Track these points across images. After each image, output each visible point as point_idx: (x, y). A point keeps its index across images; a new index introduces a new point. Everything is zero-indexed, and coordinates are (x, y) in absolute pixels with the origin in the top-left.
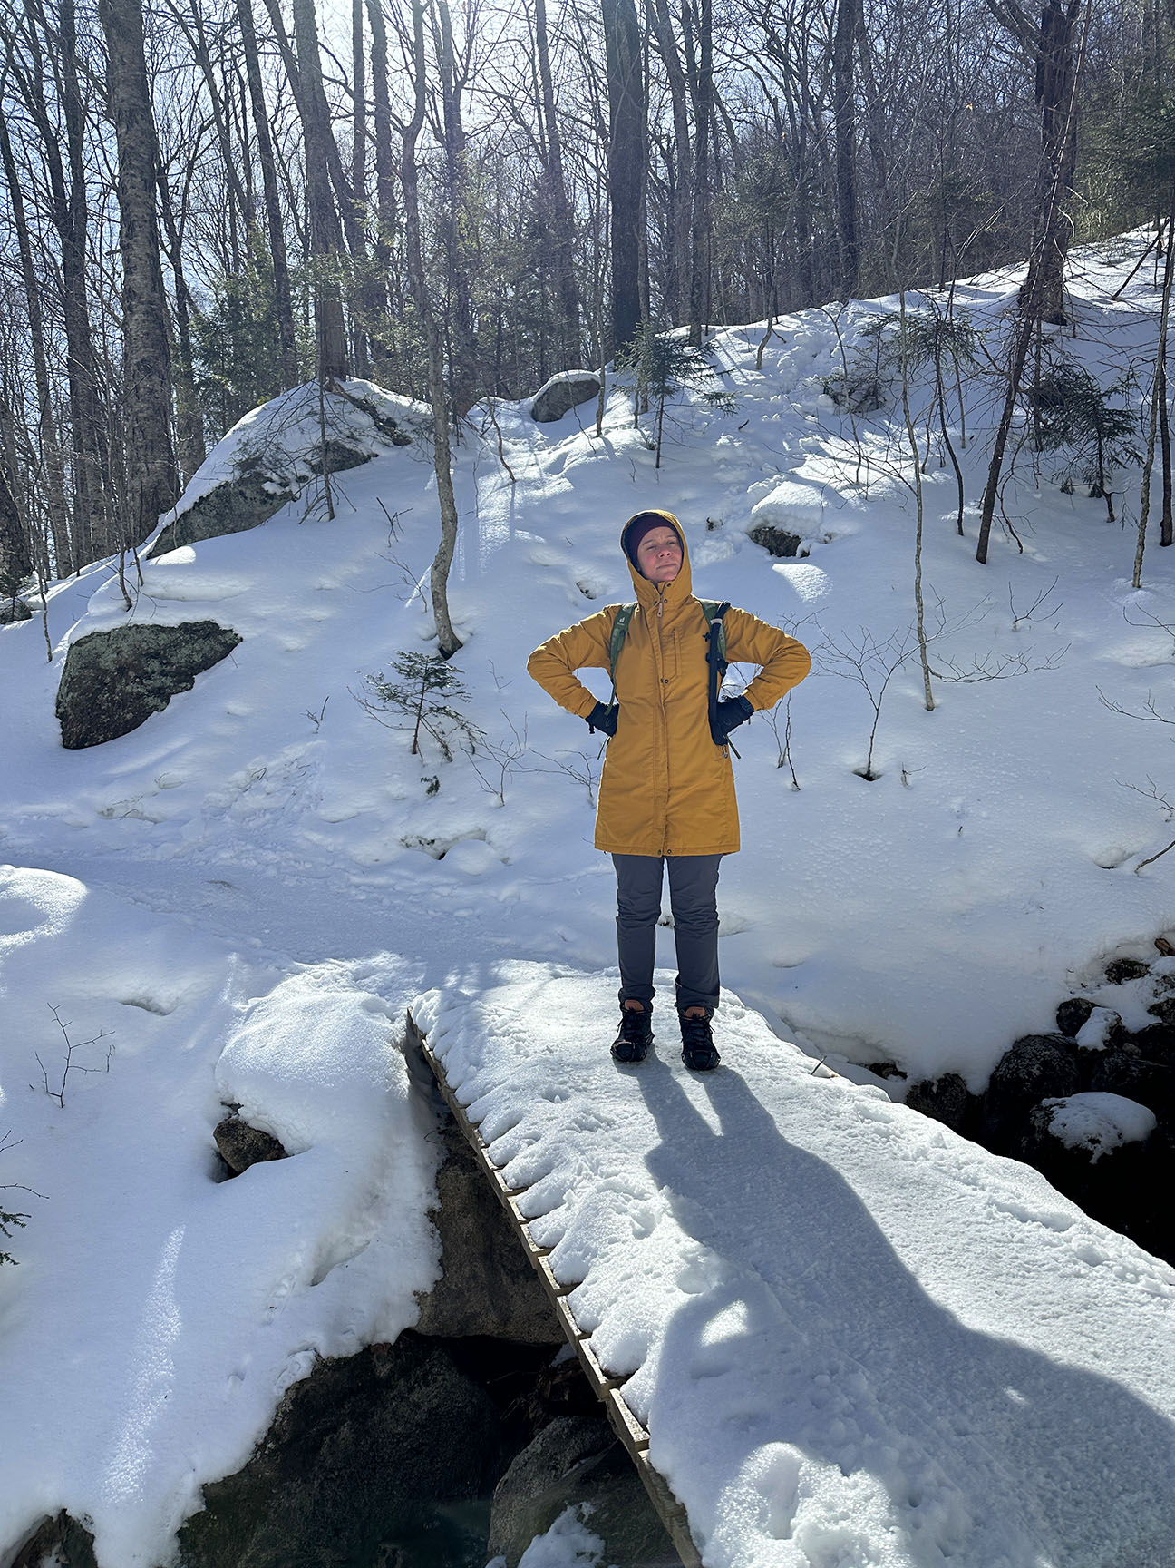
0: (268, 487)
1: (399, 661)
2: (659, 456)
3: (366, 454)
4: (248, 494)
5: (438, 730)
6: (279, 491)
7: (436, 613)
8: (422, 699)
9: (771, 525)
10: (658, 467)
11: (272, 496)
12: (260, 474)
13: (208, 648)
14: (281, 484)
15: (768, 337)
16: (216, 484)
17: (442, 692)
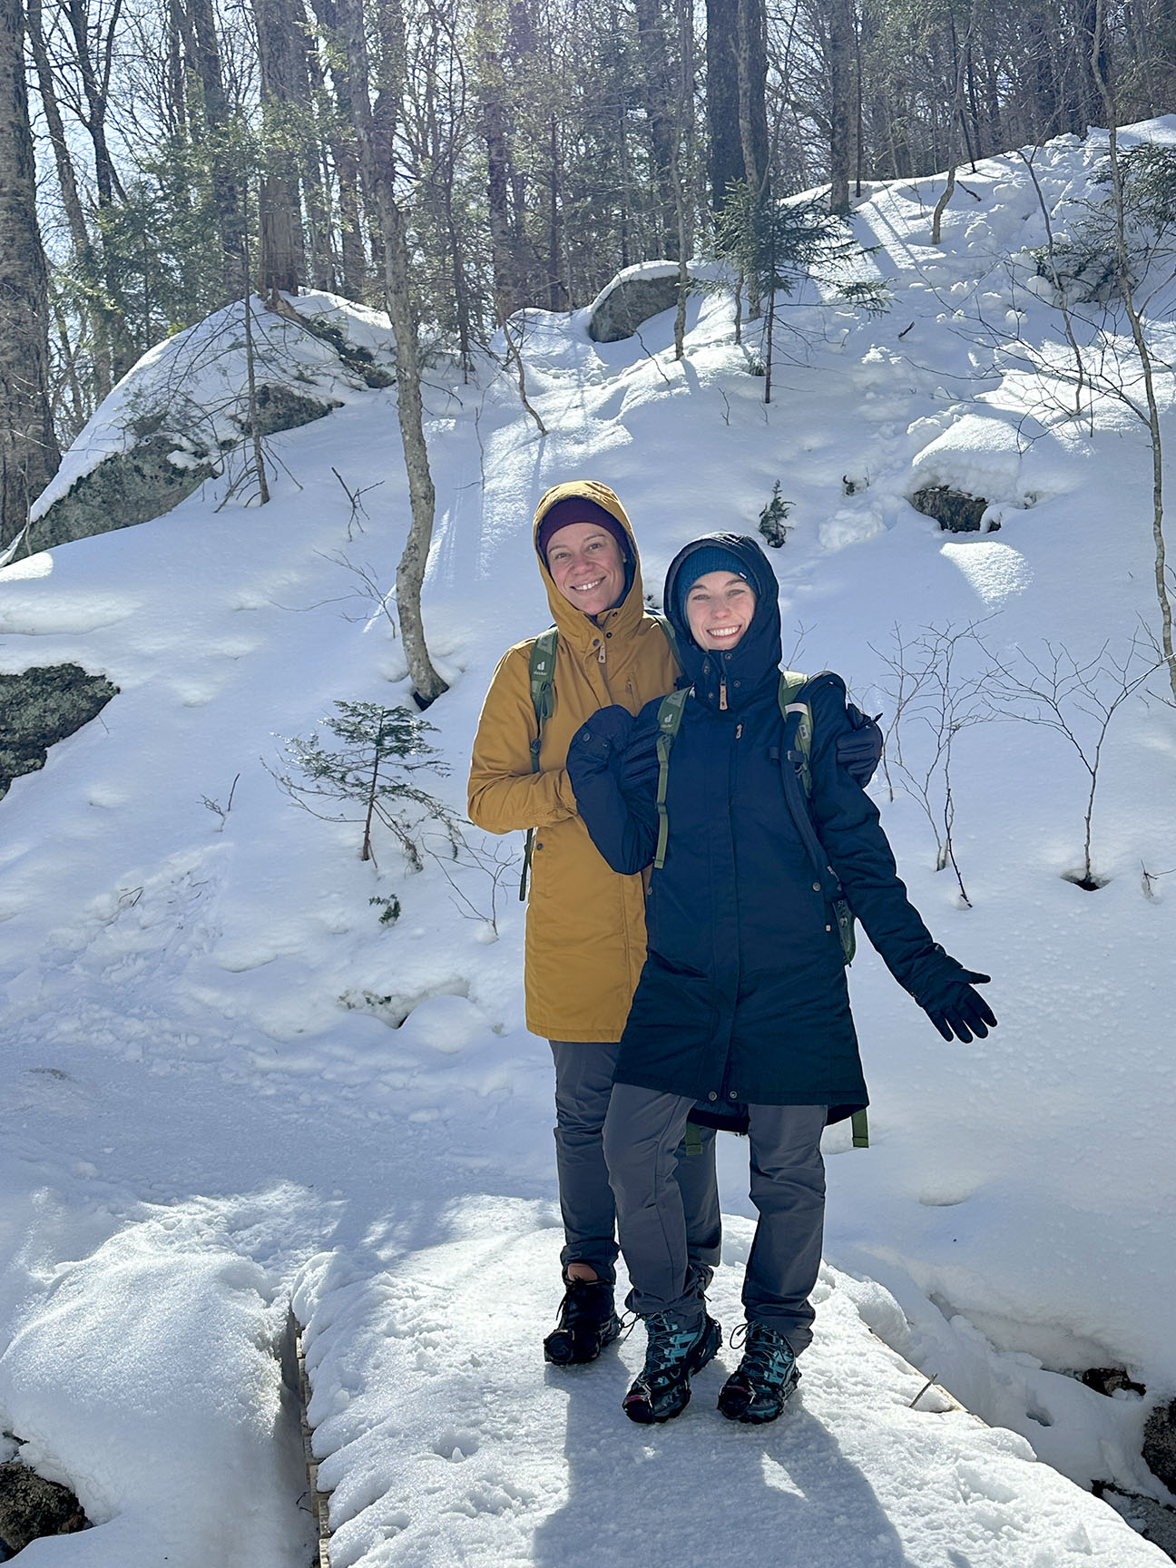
0: (177, 459)
1: (338, 715)
2: (768, 385)
3: (324, 403)
4: (147, 470)
5: (400, 822)
6: (192, 466)
7: (404, 640)
8: (375, 774)
9: (942, 483)
10: (768, 401)
11: (182, 473)
12: (164, 441)
13: (67, 705)
14: (195, 454)
15: (948, 194)
16: (100, 457)
17: (405, 762)
